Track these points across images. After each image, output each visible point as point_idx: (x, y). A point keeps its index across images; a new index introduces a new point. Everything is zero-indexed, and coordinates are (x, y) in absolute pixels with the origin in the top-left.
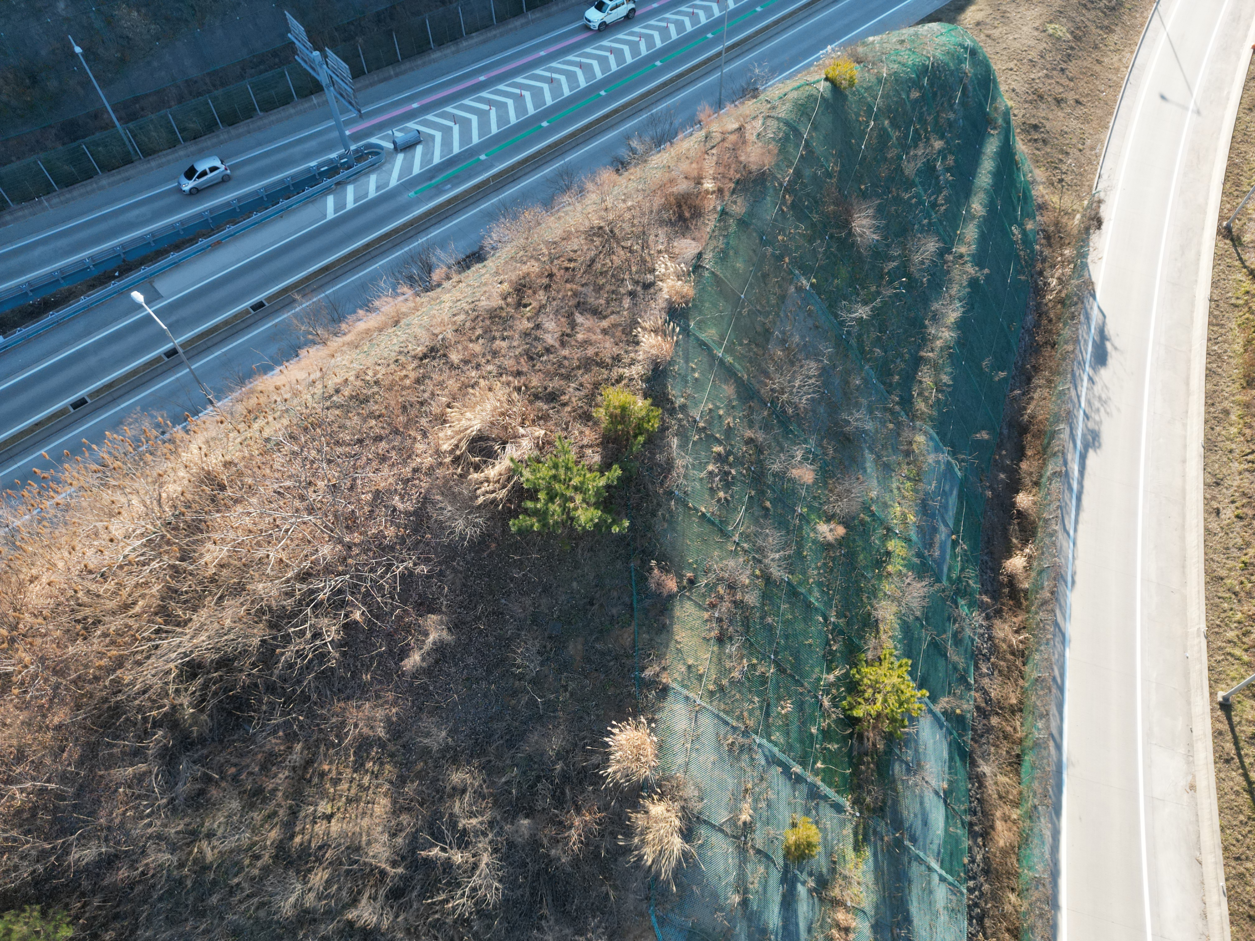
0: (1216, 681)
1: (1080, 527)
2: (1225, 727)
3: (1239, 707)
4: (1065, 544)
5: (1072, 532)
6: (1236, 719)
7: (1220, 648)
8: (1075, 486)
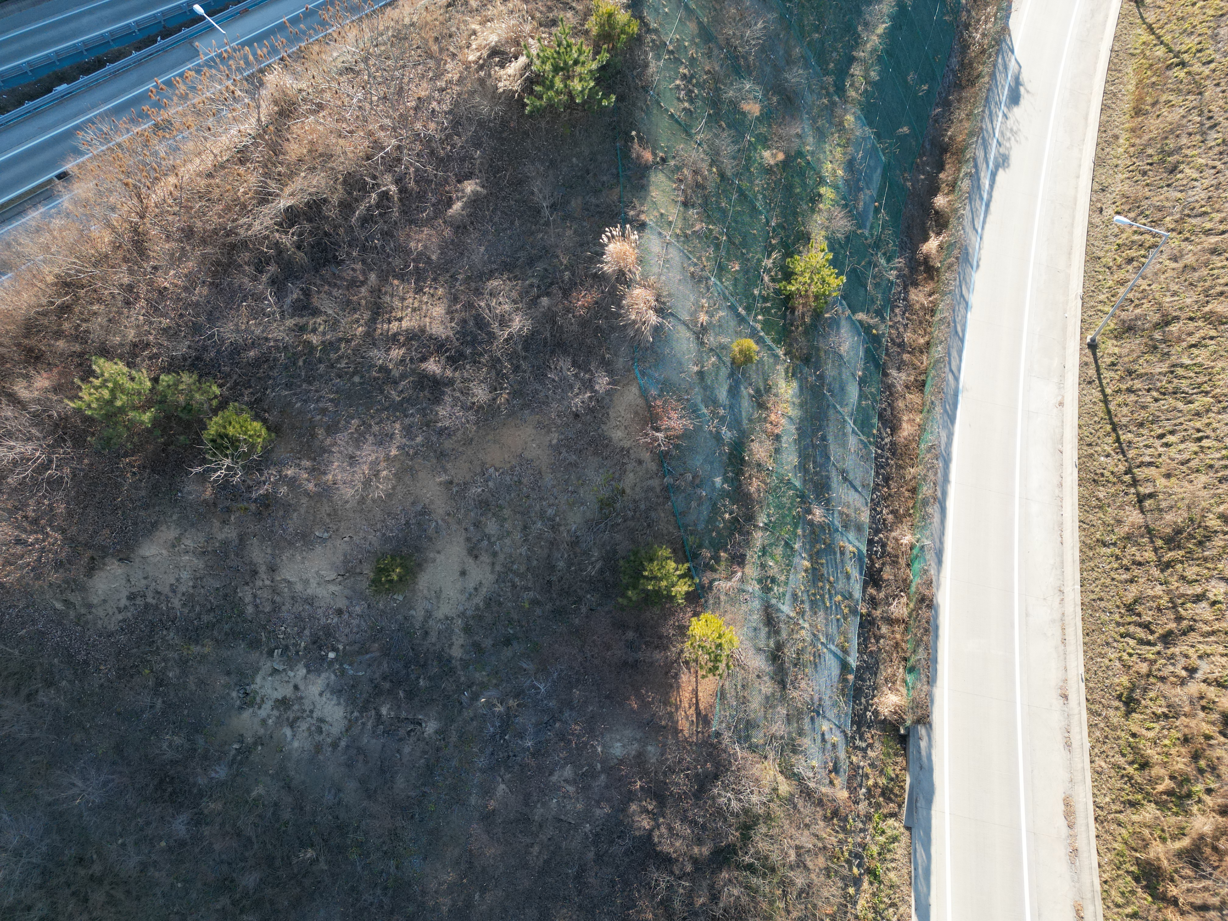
0: (1087, 330)
1: (987, 226)
2: (1091, 359)
3: (1103, 346)
4: (973, 238)
5: (979, 230)
6: (1099, 354)
7: (1093, 307)
8: (985, 196)
